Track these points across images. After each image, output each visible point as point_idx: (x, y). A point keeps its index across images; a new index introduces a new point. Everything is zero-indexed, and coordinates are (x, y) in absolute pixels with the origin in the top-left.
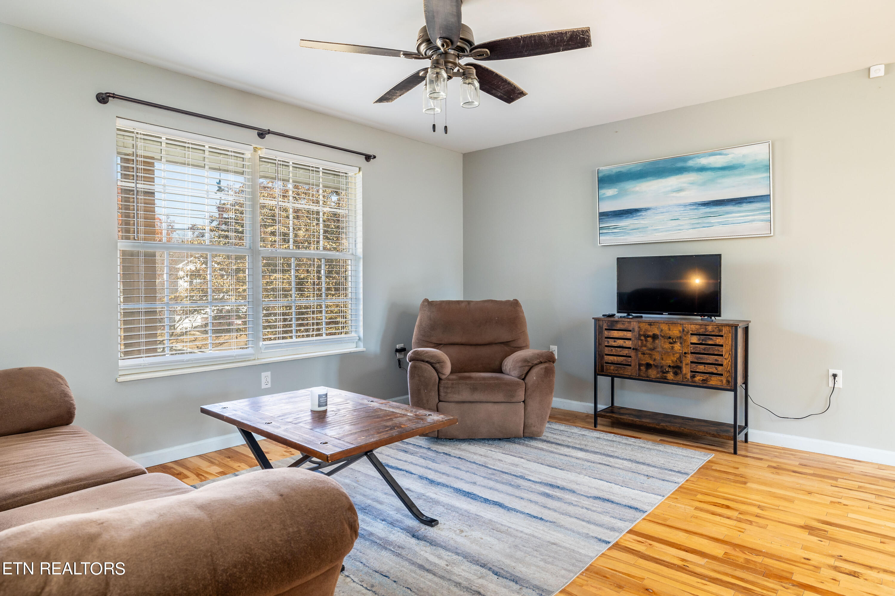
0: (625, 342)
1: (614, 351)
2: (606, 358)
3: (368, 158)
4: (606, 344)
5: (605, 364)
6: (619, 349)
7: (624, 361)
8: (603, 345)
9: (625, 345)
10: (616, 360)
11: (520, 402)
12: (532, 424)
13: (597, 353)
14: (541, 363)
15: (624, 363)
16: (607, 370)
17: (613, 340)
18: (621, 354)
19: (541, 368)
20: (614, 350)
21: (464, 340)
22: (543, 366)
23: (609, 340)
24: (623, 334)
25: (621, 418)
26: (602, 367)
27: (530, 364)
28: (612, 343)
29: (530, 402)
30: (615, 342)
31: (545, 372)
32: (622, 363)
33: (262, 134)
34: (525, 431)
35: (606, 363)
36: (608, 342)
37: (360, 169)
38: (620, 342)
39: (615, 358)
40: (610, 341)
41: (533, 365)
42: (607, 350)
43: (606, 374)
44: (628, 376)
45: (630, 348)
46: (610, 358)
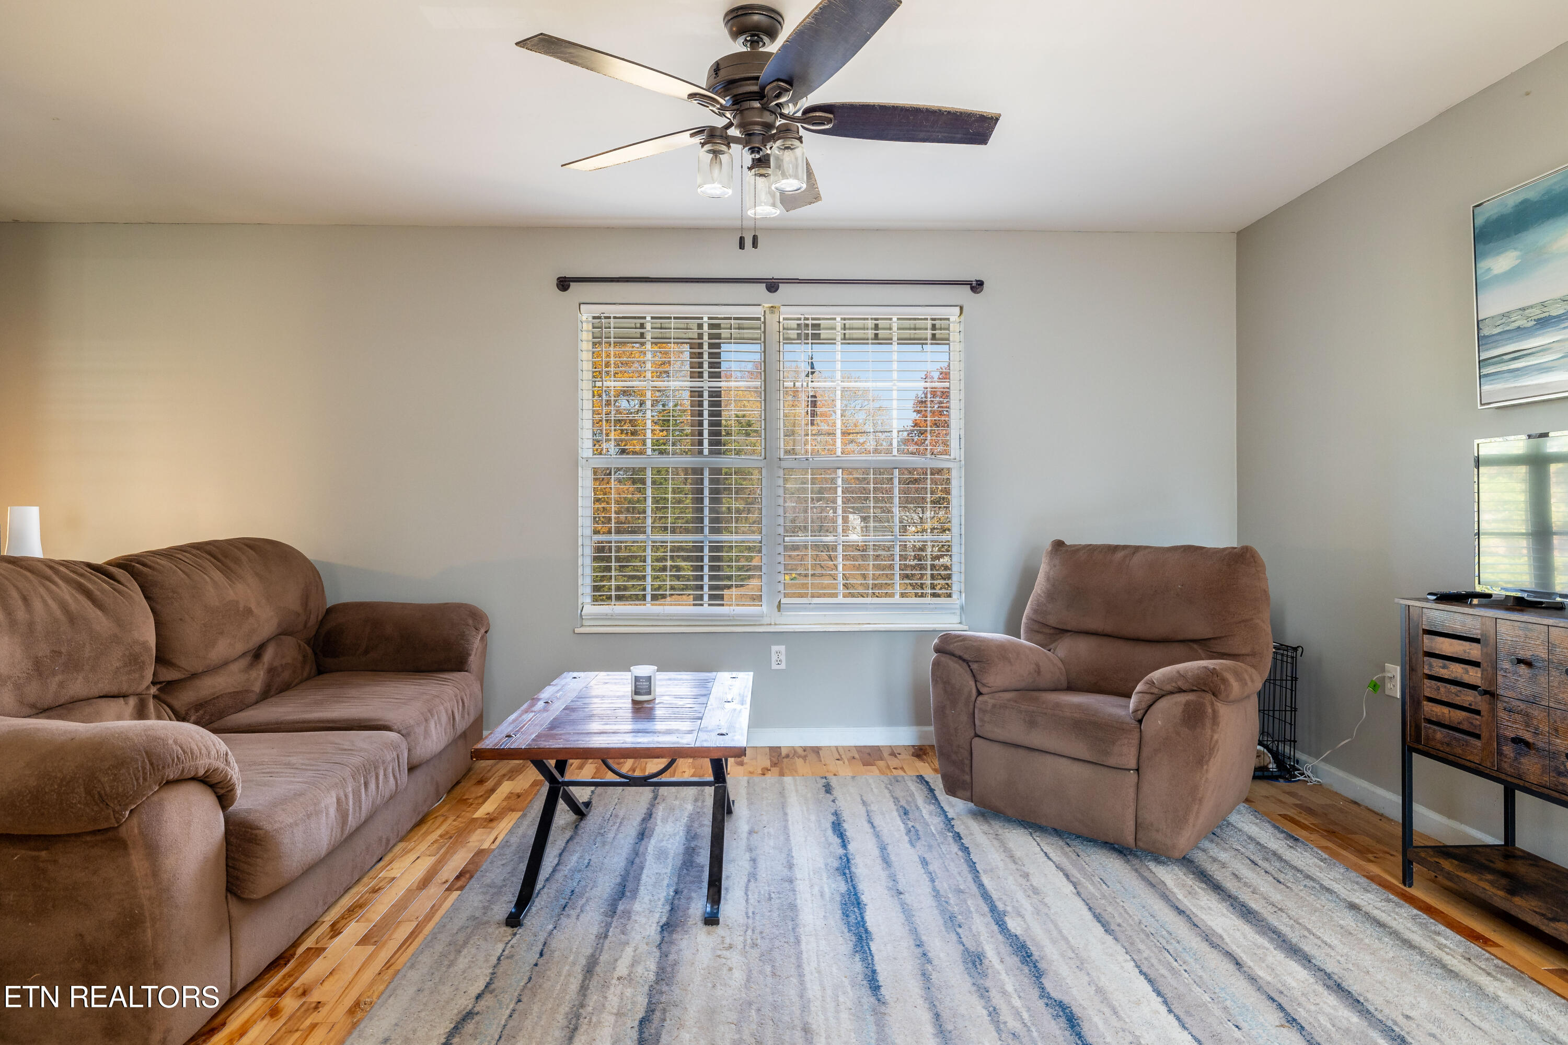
0: (1467, 672)
1: (1445, 692)
2: (1426, 708)
3: (977, 286)
4: (1426, 671)
5: (1423, 724)
6: (1454, 689)
7: (1465, 723)
8: (1420, 674)
9: (1467, 679)
10: (1447, 716)
11: (1129, 770)
12: (1152, 825)
13: (1407, 691)
14: (1181, 691)
15: (1465, 726)
16: (1427, 738)
17: (1440, 662)
18: (1457, 700)
19: (1176, 703)
20: (1442, 690)
21: (1109, 627)
22: (1182, 698)
23: (1433, 660)
24: (1461, 648)
25: (1458, 876)
26: (1418, 728)
27: (1156, 691)
28: (1437, 668)
29: (1149, 775)
30: (1444, 667)
31: (1183, 712)
32: (1461, 727)
33: (772, 286)
34: (1138, 837)
35: (1429, 721)
36: (1431, 666)
37: (961, 308)
38: (1456, 671)
39: (1446, 710)
40: (1434, 664)
41: (1163, 693)
42: (1429, 688)
43: (1426, 749)
44: (1472, 765)
45: (1474, 687)
46: (1434, 709)
